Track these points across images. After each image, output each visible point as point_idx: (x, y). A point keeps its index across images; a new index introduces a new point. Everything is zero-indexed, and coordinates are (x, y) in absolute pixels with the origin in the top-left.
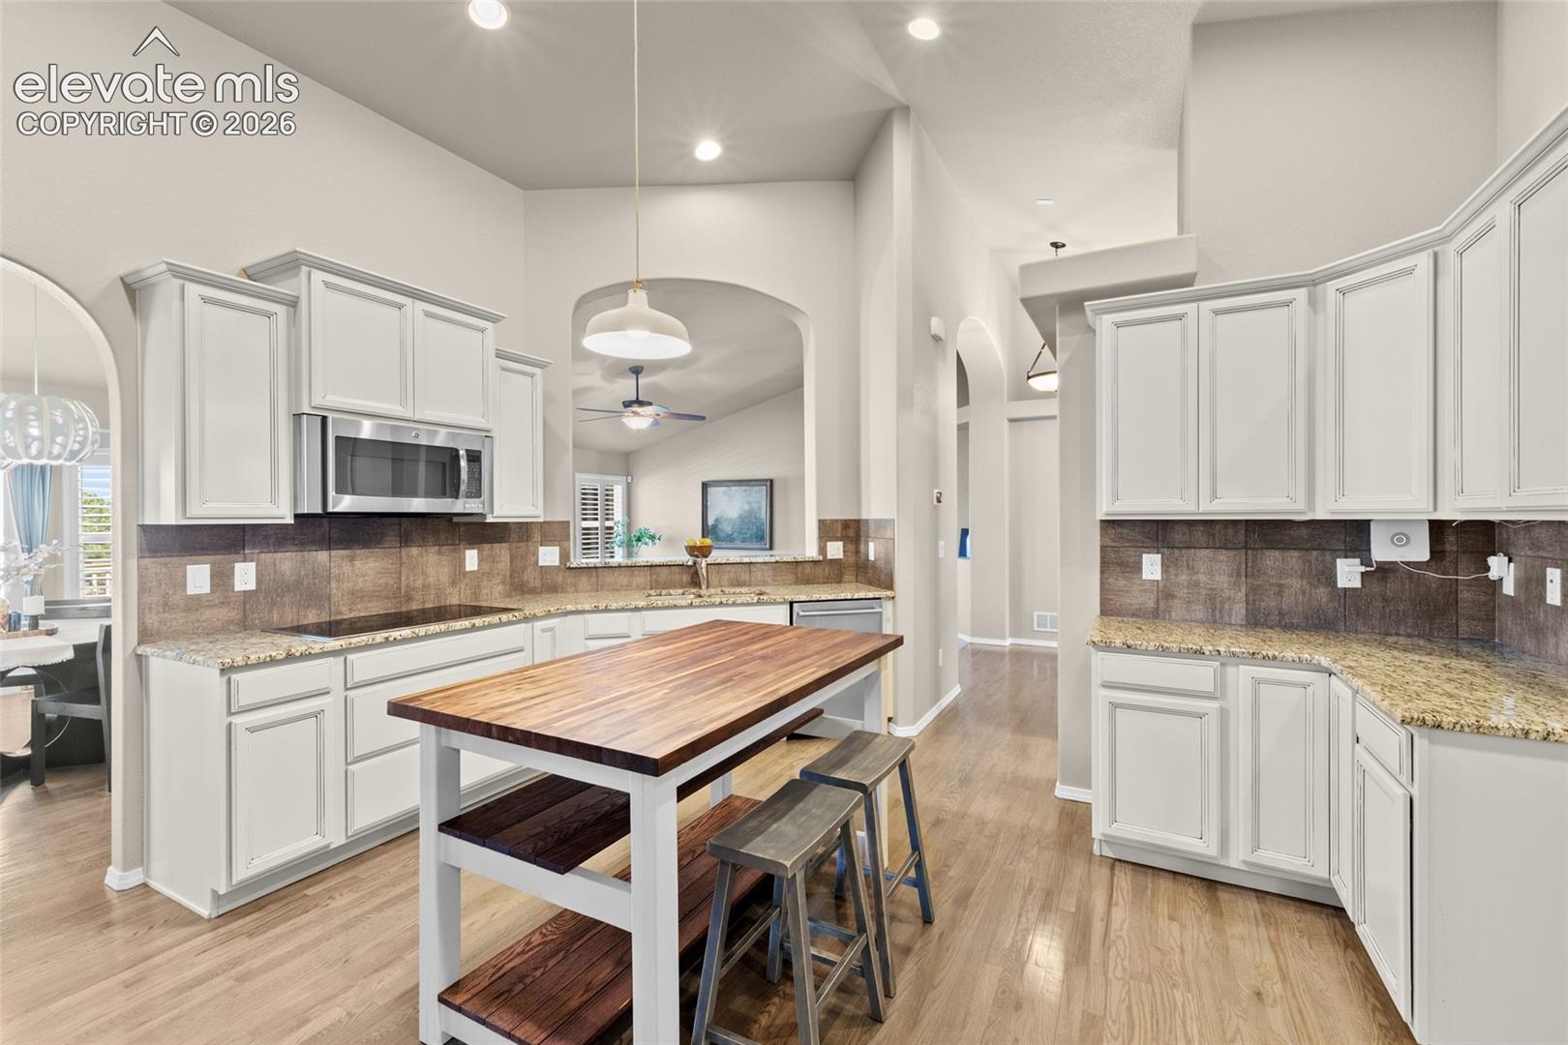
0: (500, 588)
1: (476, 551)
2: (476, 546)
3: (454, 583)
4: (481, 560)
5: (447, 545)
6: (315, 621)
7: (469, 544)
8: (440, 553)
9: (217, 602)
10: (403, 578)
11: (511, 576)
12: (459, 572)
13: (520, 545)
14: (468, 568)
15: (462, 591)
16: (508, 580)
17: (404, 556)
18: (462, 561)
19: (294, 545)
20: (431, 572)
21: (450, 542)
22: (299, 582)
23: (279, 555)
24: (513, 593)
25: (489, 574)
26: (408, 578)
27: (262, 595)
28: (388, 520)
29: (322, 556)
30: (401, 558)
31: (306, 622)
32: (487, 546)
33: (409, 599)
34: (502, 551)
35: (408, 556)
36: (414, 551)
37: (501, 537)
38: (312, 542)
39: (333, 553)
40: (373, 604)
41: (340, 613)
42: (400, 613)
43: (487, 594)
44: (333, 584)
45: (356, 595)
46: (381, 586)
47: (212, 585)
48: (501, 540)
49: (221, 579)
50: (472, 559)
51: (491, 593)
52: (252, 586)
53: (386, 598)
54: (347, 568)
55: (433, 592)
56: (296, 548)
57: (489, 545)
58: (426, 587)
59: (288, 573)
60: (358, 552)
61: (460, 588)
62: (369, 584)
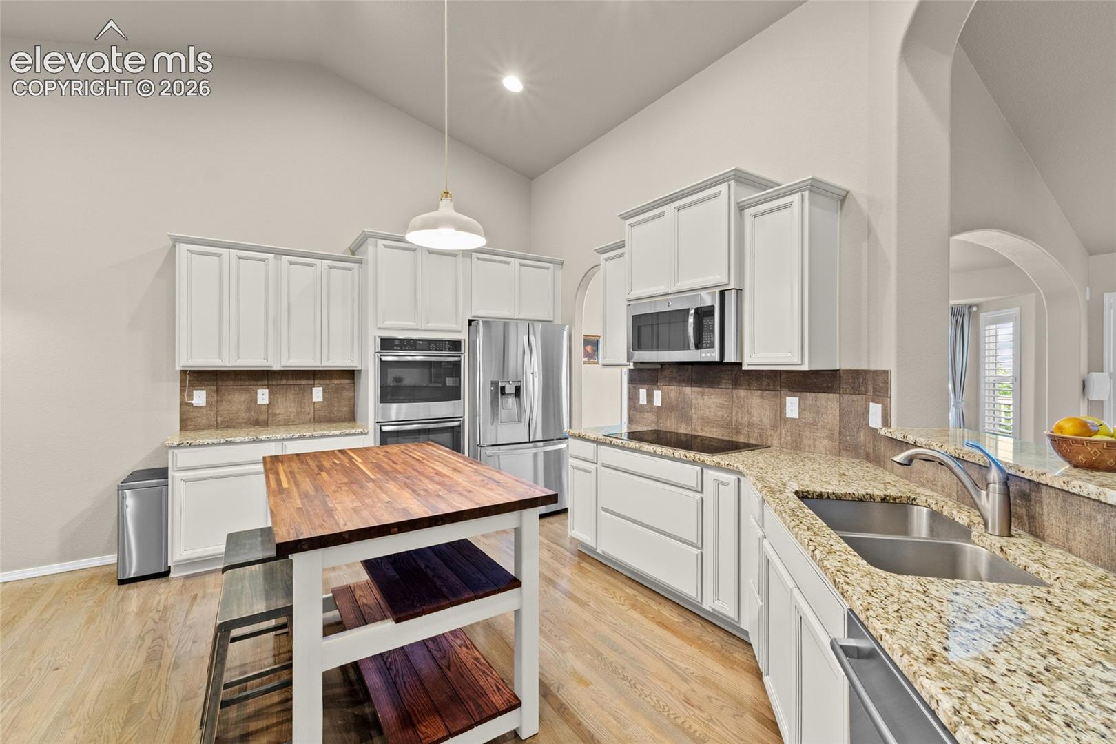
0: (826, 442)
1: (797, 399)
2: (798, 394)
3: (775, 427)
4: (802, 409)
5: (769, 390)
6: (685, 432)
7: (791, 391)
8: (762, 397)
9: (649, 410)
10: (734, 414)
11: (840, 433)
12: (780, 417)
13: (854, 397)
14: (789, 415)
15: (783, 436)
16: (837, 436)
17: (735, 396)
18: (782, 408)
19: (676, 382)
20: (755, 413)
21: (771, 388)
22: (677, 405)
23: (670, 387)
24: (843, 452)
25: (813, 425)
26: (737, 414)
27: (664, 409)
29: (688, 390)
30: (732, 396)
31: (680, 431)
32: (810, 396)
33: (738, 432)
34: (829, 404)
35: (737, 396)
36: (742, 393)
37: (828, 388)
38: (684, 381)
39: (694, 389)
40: (714, 429)
41: (696, 431)
42: (732, 442)
43: (809, 446)
44: (693, 410)
45: (705, 421)
46: (719, 417)
47: (647, 400)
48: (828, 390)
49: (650, 397)
50: (792, 406)
51: (814, 447)
52: (660, 404)
53: (722, 427)
54: (700, 401)
55: (756, 430)
56: (676, 384)
57: (813, 395)
58: (751, 425)
59: (674, 398)
60: (707, 390)
61: (781, 433)
62: (712, 414)
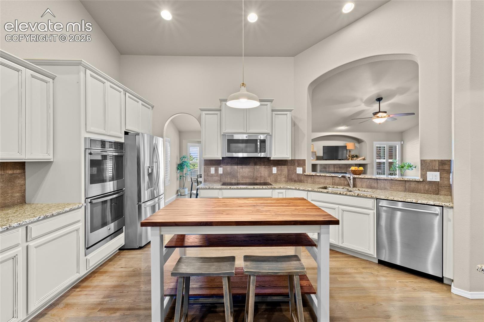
0: (284, 179)
1: (276, 168)
2: (276, 166)
3: (269, 176)
4: (277, 171)
5: (267, 166)
6: (234, 182)
7: (274, 166)
8: (265, 168)
9: (216, 175)
10: (255, 174)
11: (288, 176)
12: (271, 173)
13: (291, 166)
14: (274, 172)
15: (272, 179)
16: (287, 177)
17: (255, 168)
18: (272, 171)
19: (230, 164)
20: (263, 173)
21: (268, 165)
22: (231, 173)
23: (227, 166)
24: (288, 181)
25: (280, 174)
26: (256, 174)
27: (224, 175)
28: (251, 159)
29: (236, 167)
30: (254, 168)
31: (232, 182)
32: (280, 167)
33: (257, 179)
34: (285, 169)
35: (256, 168)
36: (258, 167)
37: (284, 164)
38: (234, 164)
39: (238, 166)
40: (247, 180)
41: (240, 181)
42: (254, 183)
43: (280, 181)
44: (238, 174)
45: (243, 177)
46: (249, 175)
47: (215, 172)
48: (284, 165)
49: (216, 171)
50: (275, 170)
51: (281, 180)
52: (222, 173)
53: (250, 178)
54: (241, 170)
55: (263, 178)
56: (230, 165)
57: (280, 166)
58: (261, 177)
59: (229, 170)
60: (244, 166)
61: (271, 178)
62: (246, 175)
